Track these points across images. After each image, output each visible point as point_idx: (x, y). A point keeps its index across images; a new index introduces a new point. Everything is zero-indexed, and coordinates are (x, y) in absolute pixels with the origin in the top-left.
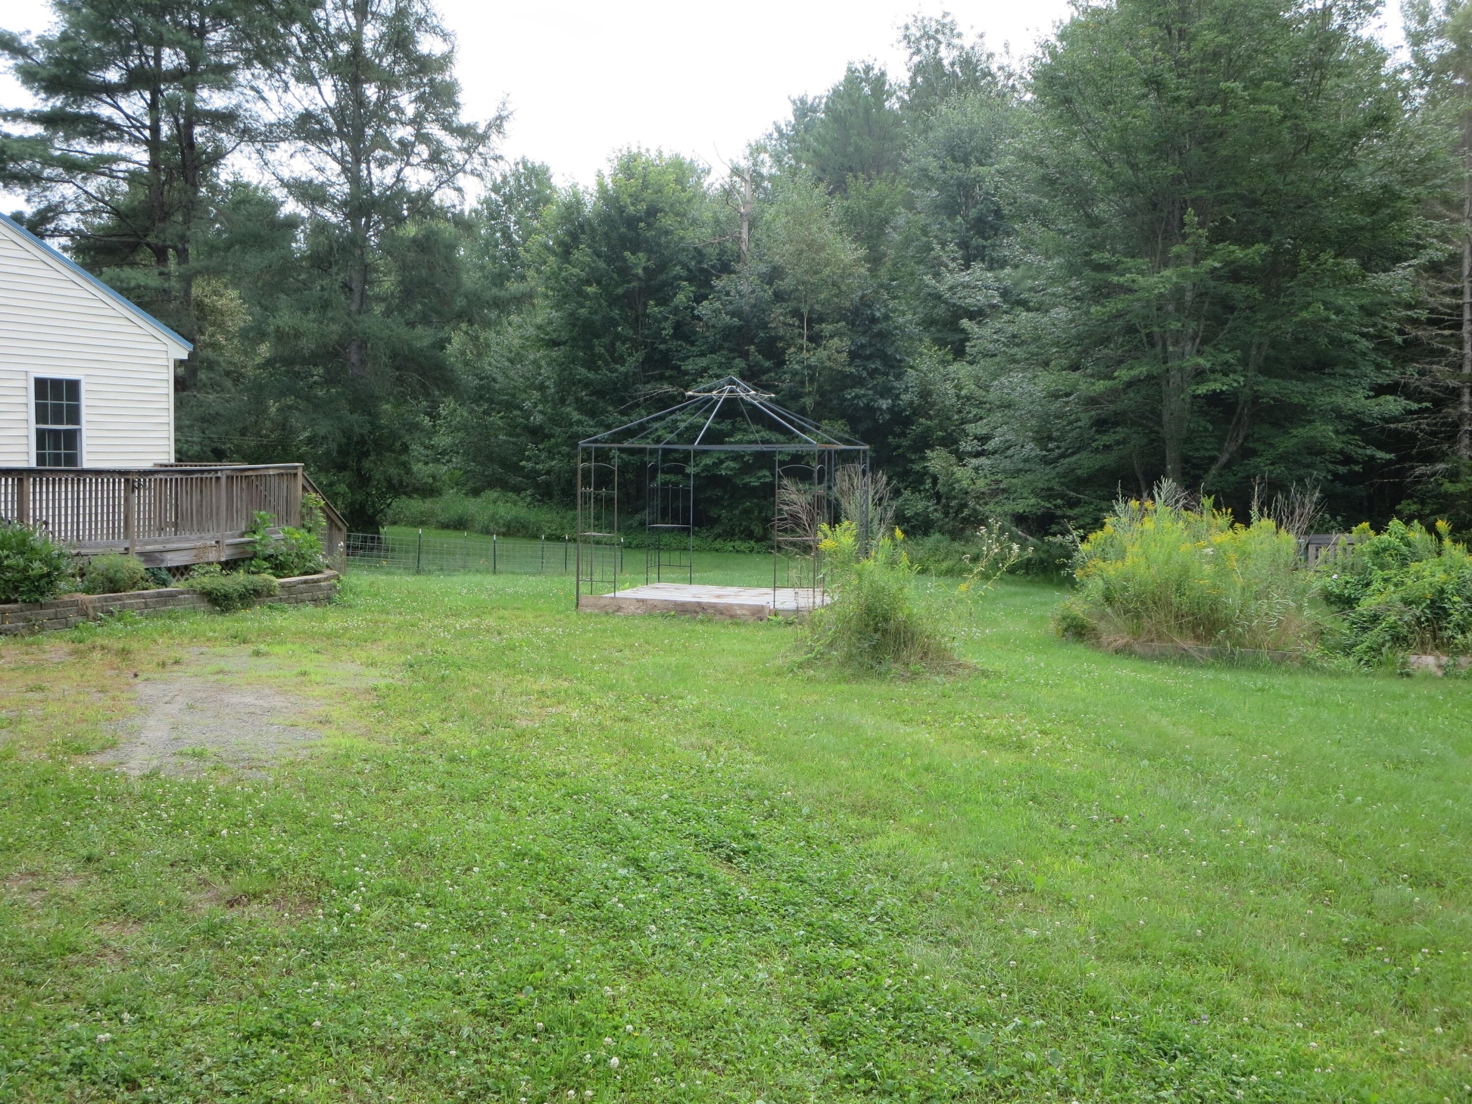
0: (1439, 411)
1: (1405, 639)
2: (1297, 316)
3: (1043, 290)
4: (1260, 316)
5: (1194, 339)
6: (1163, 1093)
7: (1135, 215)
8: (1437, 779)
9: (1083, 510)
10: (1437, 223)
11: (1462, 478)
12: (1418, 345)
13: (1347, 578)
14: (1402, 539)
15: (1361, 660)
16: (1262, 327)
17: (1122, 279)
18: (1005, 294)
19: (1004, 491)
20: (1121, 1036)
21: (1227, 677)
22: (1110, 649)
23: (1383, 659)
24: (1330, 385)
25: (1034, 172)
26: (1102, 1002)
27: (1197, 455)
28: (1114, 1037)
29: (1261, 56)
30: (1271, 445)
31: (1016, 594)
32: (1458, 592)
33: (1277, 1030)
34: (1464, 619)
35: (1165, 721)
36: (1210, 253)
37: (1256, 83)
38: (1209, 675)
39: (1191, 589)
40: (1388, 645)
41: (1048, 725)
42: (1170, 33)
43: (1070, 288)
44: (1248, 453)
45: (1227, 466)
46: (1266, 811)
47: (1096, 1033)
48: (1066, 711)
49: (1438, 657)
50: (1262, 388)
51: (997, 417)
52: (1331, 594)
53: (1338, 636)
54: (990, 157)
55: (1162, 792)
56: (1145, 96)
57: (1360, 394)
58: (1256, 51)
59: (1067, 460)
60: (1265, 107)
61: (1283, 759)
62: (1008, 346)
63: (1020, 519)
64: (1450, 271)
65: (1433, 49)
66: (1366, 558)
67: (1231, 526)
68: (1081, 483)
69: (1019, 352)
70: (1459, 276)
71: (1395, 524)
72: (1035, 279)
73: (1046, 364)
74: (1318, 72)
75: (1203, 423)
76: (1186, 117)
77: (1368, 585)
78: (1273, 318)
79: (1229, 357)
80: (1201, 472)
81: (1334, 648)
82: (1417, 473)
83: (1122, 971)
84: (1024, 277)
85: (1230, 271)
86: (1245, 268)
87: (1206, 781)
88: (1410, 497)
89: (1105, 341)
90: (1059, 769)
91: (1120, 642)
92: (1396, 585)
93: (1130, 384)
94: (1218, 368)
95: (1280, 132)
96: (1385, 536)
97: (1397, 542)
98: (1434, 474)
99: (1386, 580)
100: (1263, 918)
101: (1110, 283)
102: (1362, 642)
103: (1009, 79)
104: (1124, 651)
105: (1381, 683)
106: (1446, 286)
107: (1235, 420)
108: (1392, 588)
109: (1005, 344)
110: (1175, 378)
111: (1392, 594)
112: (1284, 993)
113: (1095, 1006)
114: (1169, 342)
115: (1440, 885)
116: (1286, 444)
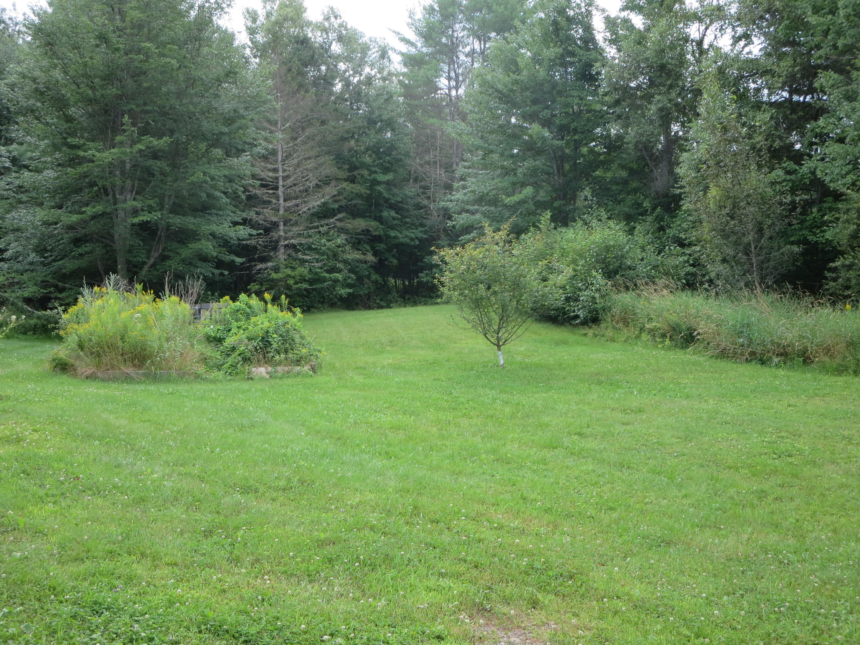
0: (269, 234)
1: (249, 359)
2: (189, 179)
3: (37, 159)
4: (169, 179)
5: (132, 191)
6: (94, 636)
7: (94, 116)
8: (262, 433)
9: (67, 294)
10: (263, 133)
11: (281, 271)
12: (256, 198)
13: (219, 327)
14: (247, 304)
15: (227, 372)
16: (170, 185)
17: (86, 154)
18: (14, 161)
19: (18, 283)
20: (70, 607)
21: (152, 388)
22: (83, 376)
23: (238, 371)
24: (209, 220)
25: (29, 86)
26: (59, 589)
27: (135, 260)
28: (66, 609)
29: (167, 30)
30: (178, 253)
31: (26, 347)
32: (276, 332)
33: (162, 586)
34: (279, 347)
35: (111, 417)
36: (139, 142)
37: (164, 45)
38: (142, 387)
39: (129, 338)
40: (241, 363)
41: (38, 426)
42: (113, 10)
43: (56, 159)
44: (164, 258)
45: (153, 265)
46: (167, 463)
47: (55, 608)
48: (51, 416)
49: (266, 368)
50: (171, 221)
51: (11, 237)
52: (210, 337)
53: (214, 360)
54: (3, 74)
55: (105, 459)
56: (97, 46)
57: (226, 225)
58: (164, 26)
59: (57, 263)
60: (168, 60)
61: (178, 432)
62: (17, 193)
63: (28, 301)
64: (271, 158)
65: (260, 38)
66: (228, 316)
67: (154, 300)
68: (64, 277)
69: (24, 197)
70: (276, 161)
71: (243, 296)
72: (34, 152)
73: (41, 204)
74: (197, 43)
75: (137, 241)
76: (123, 61)
77: (229, 330)
78: (176, 180)
79: (151, 202)
80: (137, 270)
81: (213, 367)
82: (258, 268)
83: (74, 568)
84: (26, 151)
85: (151, 152)
86: (159, 150)
87: (132, 449)
88: (255, 281)
89: (78, 191)
90: (42, 452)
91: (89, 372)
92: (244, 330)
93: (94, 217)
94: (145, 209)
95: (177, 75)
96: (238, 303)
97: (244, 306)
98: (266, 269)
99: (239, 328)
100: (159, 524)
101: (78, 156)
102: (227, 362)
103: (16, 26)
104: (91, 377)
105: (237, 384)
106: (270, 166)
107: (157, 238)
108: (242, 332)
109: (14, 192)
110: (121, 214)
111: (242, 335)
112: (168, 564)
113: (56, 592)
114: (117, 193)
115: (256, 491)
116: (186, 252)
